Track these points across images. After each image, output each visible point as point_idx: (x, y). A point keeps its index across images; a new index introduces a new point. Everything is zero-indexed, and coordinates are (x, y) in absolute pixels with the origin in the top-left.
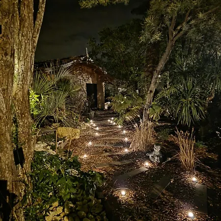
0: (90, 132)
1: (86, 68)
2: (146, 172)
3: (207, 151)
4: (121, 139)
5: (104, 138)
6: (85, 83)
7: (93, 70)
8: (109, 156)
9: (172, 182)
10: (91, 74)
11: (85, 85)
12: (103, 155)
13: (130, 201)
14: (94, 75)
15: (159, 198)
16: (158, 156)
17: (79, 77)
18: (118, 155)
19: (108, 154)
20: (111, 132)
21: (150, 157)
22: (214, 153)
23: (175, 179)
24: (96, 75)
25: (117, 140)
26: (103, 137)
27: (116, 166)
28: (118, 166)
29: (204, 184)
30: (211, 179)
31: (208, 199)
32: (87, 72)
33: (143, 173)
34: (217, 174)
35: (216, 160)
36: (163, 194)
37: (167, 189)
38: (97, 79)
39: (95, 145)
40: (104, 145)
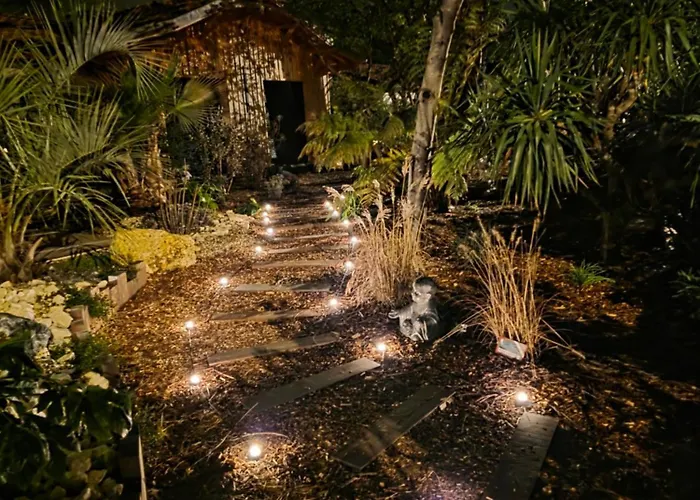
0: (240, 244)
1: (260, 29)
2: (368, 373)
3: (607, 297)
4: (332, 264)
5: (278, 264)
6: (259, 81)
7: (284, 31)
8: (271, 323)
9: (443, 407)
10: (280, 49)
11: (260, 86)
12: (251, 321)
13: (268, 479)
14: (290, 53)
15: (375, 466)
16: (422, 319)
17: (239, 60)
18: (301, 319)
19: (271, 315)
20: (310, 241)
21: (402, 322)
22: (631, 304)
23: (456, 398)
24: (296, 49)
25: (317, 267)
26: (276, 258)
27: (280, 354)
28: (287, 355)
29: (553, 414)
30: (586, 397)
31: (545, 466)
32: (265, 41)
33: (357, 379)
34: (613, 375)
35: (628, 328)
36: (393, 452)
37: (413, 435)
38: (303, 65)
39: (241, 288)
40: (267, 287)
